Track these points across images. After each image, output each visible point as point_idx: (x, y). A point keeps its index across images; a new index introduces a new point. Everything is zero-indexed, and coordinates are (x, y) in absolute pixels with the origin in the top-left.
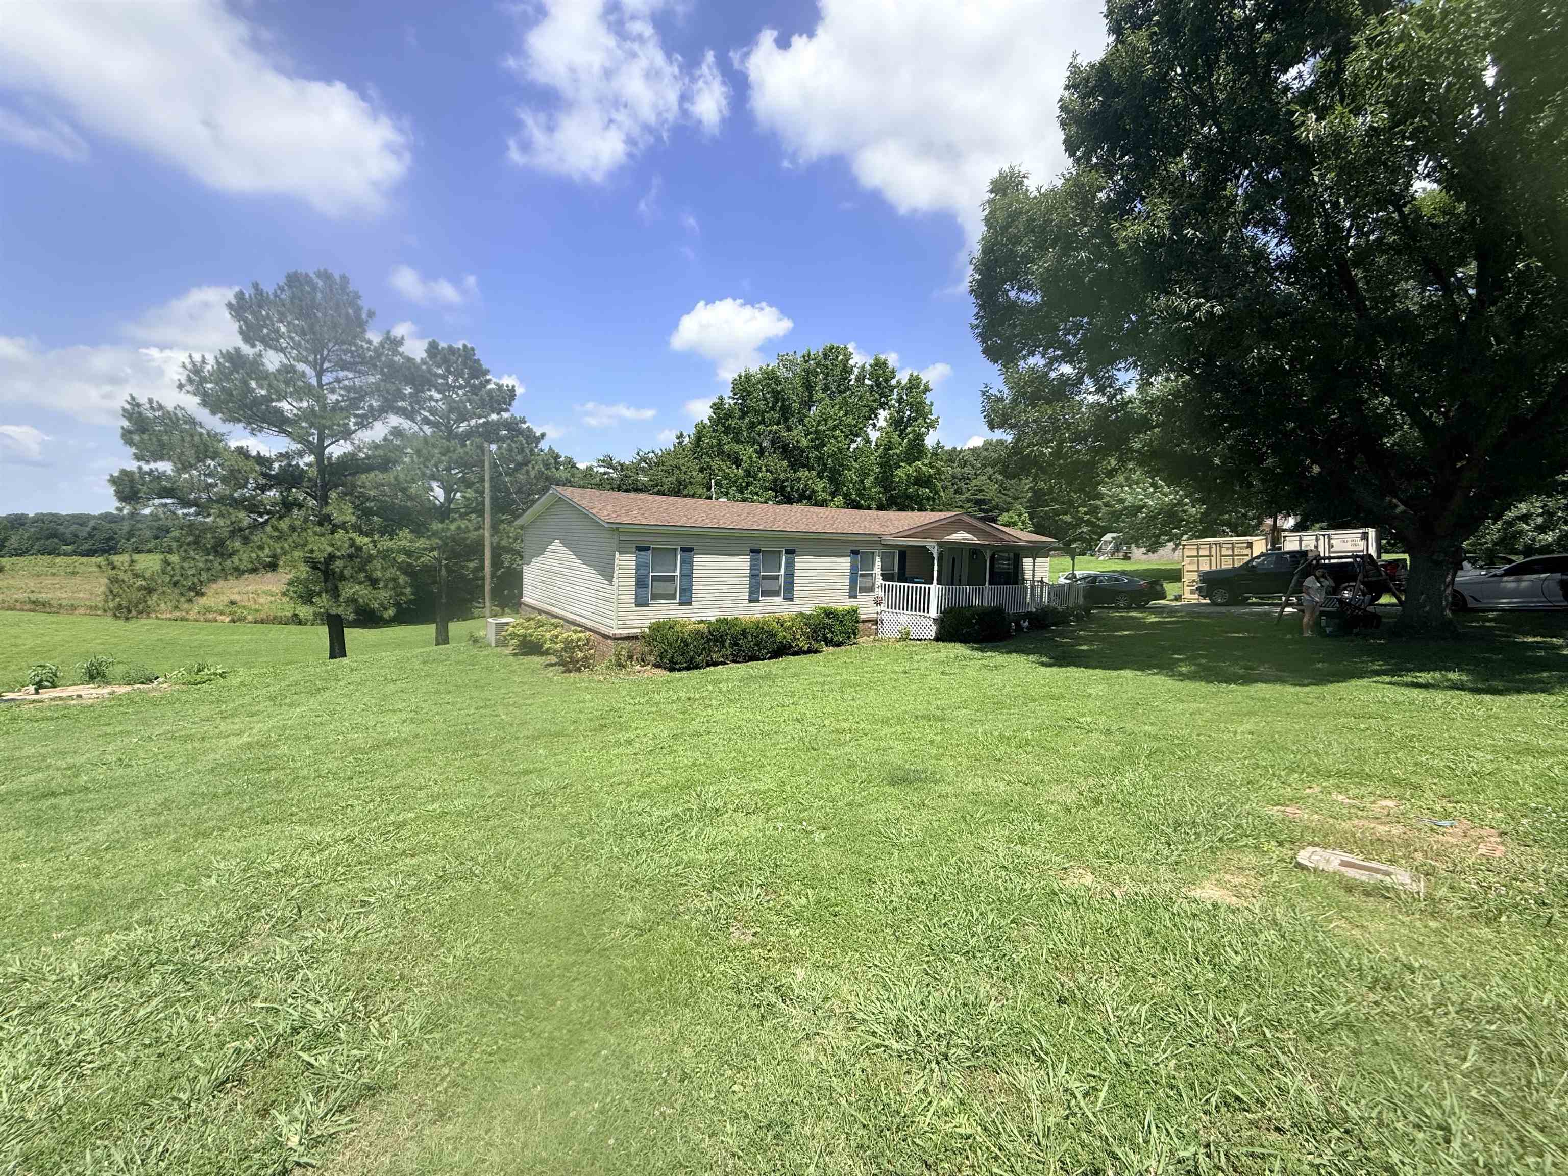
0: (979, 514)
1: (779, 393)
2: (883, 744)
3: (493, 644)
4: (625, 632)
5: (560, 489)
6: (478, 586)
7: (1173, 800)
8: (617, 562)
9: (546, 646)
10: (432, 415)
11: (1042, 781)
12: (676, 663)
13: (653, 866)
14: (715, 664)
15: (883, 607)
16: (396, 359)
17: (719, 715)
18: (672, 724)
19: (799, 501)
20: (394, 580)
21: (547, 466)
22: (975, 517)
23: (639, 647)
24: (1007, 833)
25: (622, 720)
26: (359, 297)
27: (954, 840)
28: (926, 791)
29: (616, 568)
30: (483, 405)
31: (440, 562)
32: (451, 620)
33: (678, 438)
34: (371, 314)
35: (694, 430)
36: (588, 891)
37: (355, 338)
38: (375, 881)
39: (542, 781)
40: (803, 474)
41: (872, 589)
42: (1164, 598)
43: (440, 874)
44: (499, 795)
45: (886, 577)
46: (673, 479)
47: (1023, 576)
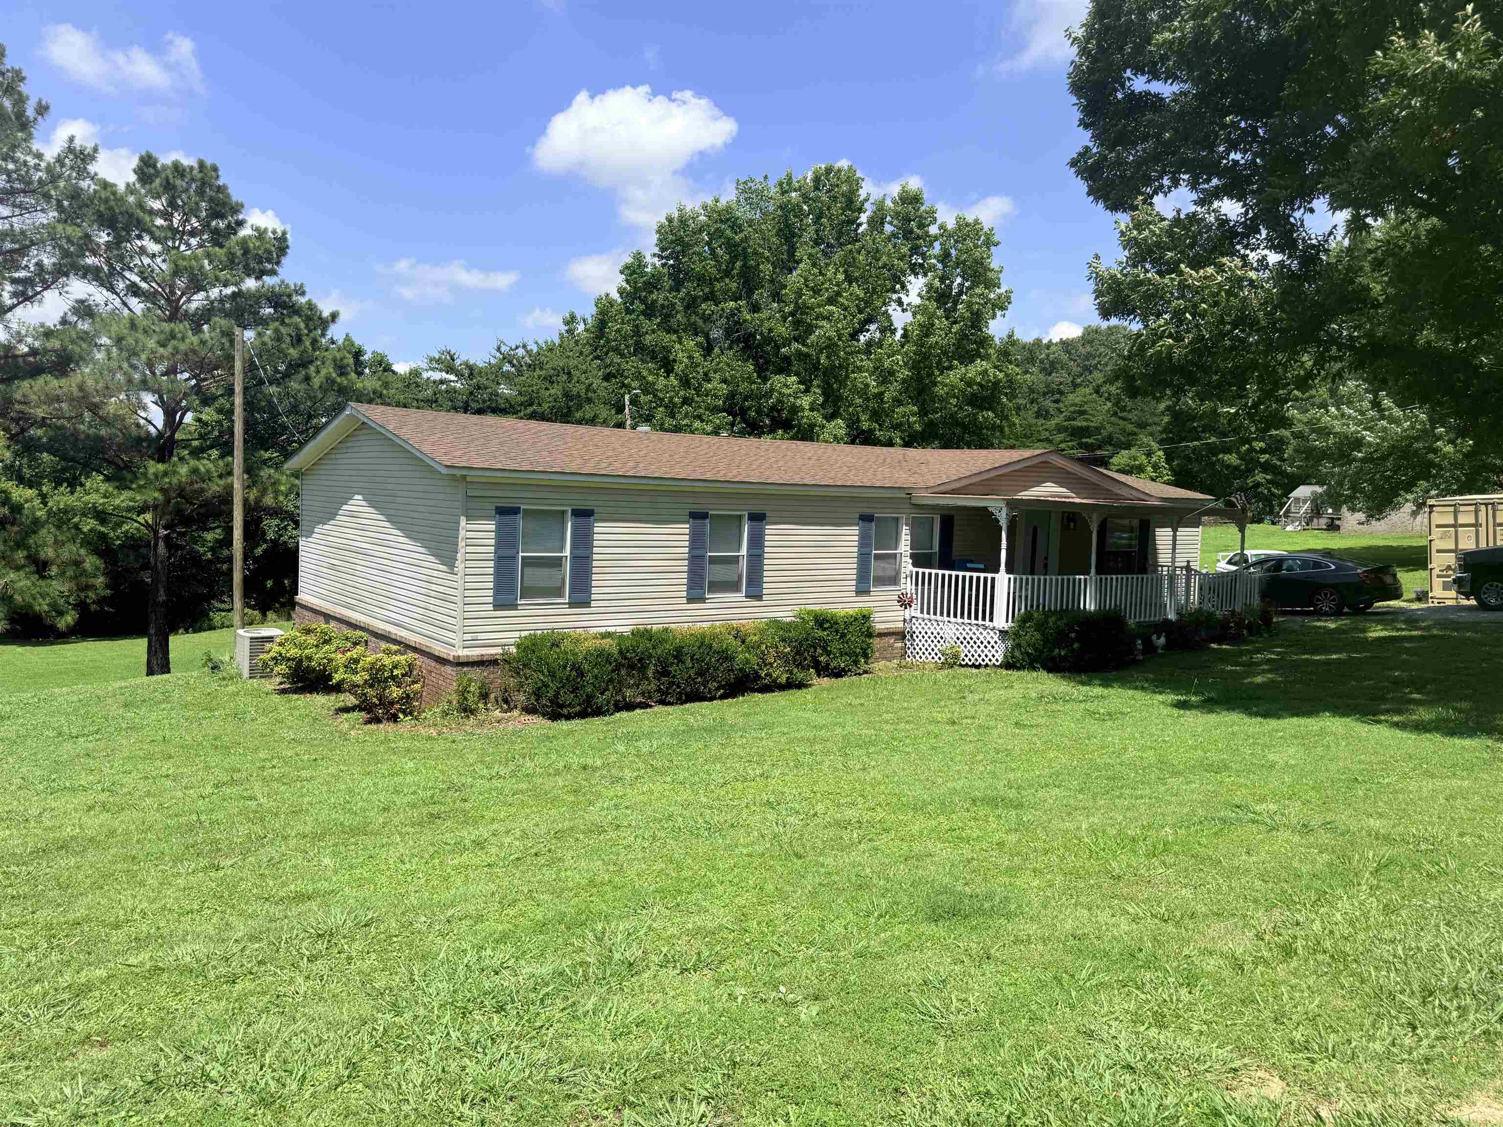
0: (1079, 453)
1: (737, 245)
2: (917, 848)
3: (246, 673)
4: (474, 653)
5: (363, 408)
6: (223, 573)
7: (1419, 949)
8: (462, 533)
9: (337, 677)
10: (144, 279)
11: (1192, 916)
12: (562, 706)
13: (519, 1064)
14: (630, 707)
15: (914, 611)
16: (85, 184)
17: (634, 795)
18: (553, 812)
19: (772, 431)
20: (77, 563)
21: (342, 370)
22: (1072, 458)
23: (498, 678)
24: (1132, 1007)
25: (468, 806)
26: (22, 79)
27: (1042, 1020)
28: (992, 932)
29: (462, 544)
30: (231, 262)
31: (156, 532)
32: (174, 630)
33: (567, 323)
34: (42, 109)
35: (594, 310)
36: (406, 1108)
37: (14, 147)
38: (35, 1087)
39: (327, 913)
40: (777, 380)
41: (894, 580)
42: (1398, 596)
43: (150, 1076)
44: (253, 938)
45: (919, 560)
46: (556, 391)
47: (1156, 557)
